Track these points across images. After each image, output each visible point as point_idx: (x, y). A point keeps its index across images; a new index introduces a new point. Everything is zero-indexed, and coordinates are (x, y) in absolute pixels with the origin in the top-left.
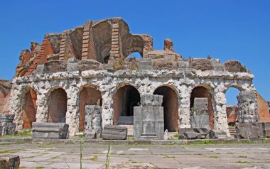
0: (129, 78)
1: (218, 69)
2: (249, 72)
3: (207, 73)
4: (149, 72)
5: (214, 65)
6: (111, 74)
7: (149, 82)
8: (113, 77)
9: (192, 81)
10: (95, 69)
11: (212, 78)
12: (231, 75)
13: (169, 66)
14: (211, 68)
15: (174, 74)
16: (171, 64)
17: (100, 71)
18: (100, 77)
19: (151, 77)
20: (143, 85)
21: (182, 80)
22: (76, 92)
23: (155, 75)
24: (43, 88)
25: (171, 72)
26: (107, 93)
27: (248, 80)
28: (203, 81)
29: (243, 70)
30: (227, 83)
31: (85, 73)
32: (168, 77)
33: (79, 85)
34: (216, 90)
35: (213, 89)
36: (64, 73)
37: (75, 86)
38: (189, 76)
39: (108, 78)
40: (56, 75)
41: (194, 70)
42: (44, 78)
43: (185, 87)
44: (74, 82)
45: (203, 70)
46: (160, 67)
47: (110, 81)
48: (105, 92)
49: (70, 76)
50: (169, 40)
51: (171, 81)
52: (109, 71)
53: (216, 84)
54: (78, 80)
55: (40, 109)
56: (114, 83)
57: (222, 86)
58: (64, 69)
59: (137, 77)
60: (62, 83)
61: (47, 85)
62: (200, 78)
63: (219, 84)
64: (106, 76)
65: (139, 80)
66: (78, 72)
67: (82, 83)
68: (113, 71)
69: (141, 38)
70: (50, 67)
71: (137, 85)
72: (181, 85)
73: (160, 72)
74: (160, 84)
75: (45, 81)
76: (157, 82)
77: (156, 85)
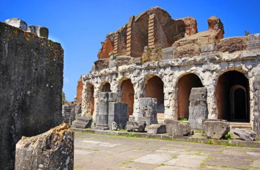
0: (154, 69)
1: (253, 47)
3: (235, 55)
4: (170, 62)
5: (248, 43)
6: (140, 67)
7: (171, 72)
8: (141, 70)
9: (217, 66)
10: (126, 63)
11: (244, 60)
13: (191, 53)
14: (243, 48)
15: (195, 60)
16: (193, 50)
17: (130, 66)
18: (131, 71)
19: (172, 67)
20: (166, 74)
21: (205, 67)
22: (116, 85)
23: (176, 64)
24: (97, 83)
25: (192, 59)
26: (137, 85)
28: (232, 64)
31: (121, 68)
32: (190, 64)
33: (117, 79)
34: (250, 74)
35: (247, 73)
36: (107, 70)
37: (115, 80)
38: (213, 61)
39: (137, 71)
40: (102, 71)
41: (220, 53)
42: (96, 75)
43: (208, 74)
44: (114, 77)
45: (231, 52)
46: (182, 54)
47: (139, 74)
48: (135, 83)
49: (111, 72)
51: (194, 68)
52: (137, 64)
54: (117, 75)
55: (96, 100)
56: (143, 75)
58: (107, 66)
59: (160, 68)
60: (107, 78)
61: (99, 80)
62: (228, 61)
63: (254, 66)
64: (135, 69)
65: (162, 70)
66: (115, 68)
67: (120, 77)
68: (141, 64)
69: (183, 22)
70: (98, 65)
71: (161, 75)
72: (204, 72)
73: (180, 61)
74: (183, 72)
75: (97, 77)
76: (180, 70)
77: (178, 74)
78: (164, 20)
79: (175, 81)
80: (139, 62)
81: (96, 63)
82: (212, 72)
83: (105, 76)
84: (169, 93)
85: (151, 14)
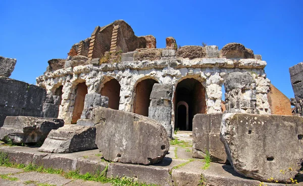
0: (112, 71)
1: (212, 55)
2: (259, 58)
3: (195, 62)
4: (129, 64)
5: (207, 52)
6: (97, 68)
7: (130, 74)
8: (98, 71)
9: (178, 72)
10: (83, 64)
11: (203, 68)
12: (230, 62)
13: (152, 56)
14: (202, 55)
15: (155, 64)
16: (154, 54)
17: (87, 66)
18: (87, 72)
19: (132, 69)
20: (124, 77)
21: (165, 71)
22: (70, 87)
23: (136, 66)
24: (49, 85)
25: (153, 62)
26: (91, 87)
27: (257, 69)
28: (191, 71)
29: (248, 55)
30: (223, 74)
31: (76, 69)
32: (150, 68)
33: (71, 81)
34: (208, 82)
35: (205, 80)
36: (61, 70)
37: (69, 81)
38: (173, 65)
39: (93, 72)
40: (56, 72)
41: (181, 59)
42: (49, 76)
43: (168, 78)
44: (68, 78)
45: (191, 58)
46: (142, 57)
47: (95, 75)
48: (90, 85)
49: (65, 72)
50: (170, 38)
51: (154, 72)
52: (95, 65)
53: (208, 74)
54: (71, 76)
56: (99, 77)
57: (216, 77)
58: (61, 67)
59: (119, 70)
60: (61, 79)
61: (52, 82)
62: (188, 68)
63: (212, 74)
64: (91, 70)
65: (120, 72)
66: (70, 68)
67: (75, 78)
68: (98, 65)
69: (144, 39)
70: (52, 65)
71: (118, 77)
72: (164, 76)
73: (140, 63)
74: (142, 76)
75: (50, 78)
76: (139, 74)
77: (137, 77)
78: (128, 34)
79: (133, 84)
80: (97, 63)
81: (50, 62)
82: (172, 77)
83: (59, 77)
84: (126, 97)
85: (116, 25)
